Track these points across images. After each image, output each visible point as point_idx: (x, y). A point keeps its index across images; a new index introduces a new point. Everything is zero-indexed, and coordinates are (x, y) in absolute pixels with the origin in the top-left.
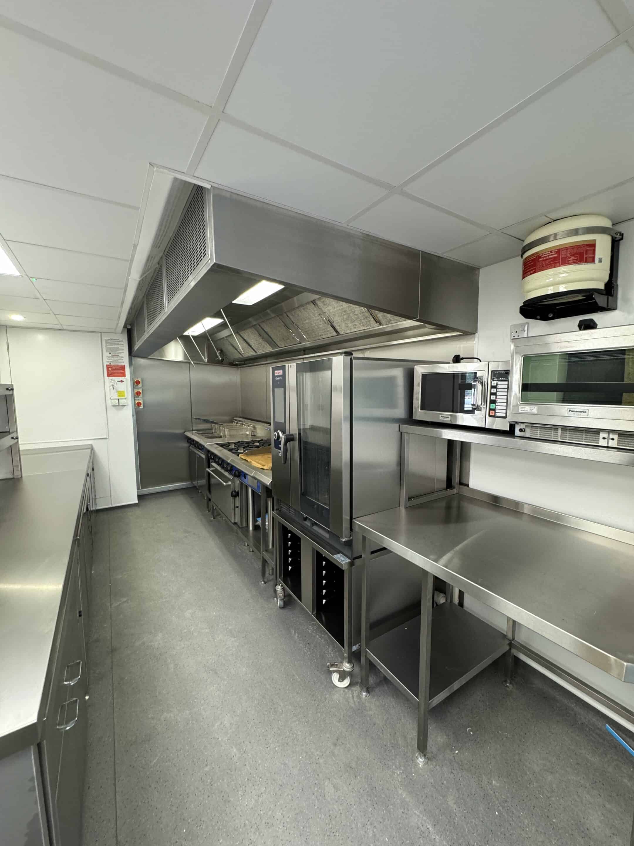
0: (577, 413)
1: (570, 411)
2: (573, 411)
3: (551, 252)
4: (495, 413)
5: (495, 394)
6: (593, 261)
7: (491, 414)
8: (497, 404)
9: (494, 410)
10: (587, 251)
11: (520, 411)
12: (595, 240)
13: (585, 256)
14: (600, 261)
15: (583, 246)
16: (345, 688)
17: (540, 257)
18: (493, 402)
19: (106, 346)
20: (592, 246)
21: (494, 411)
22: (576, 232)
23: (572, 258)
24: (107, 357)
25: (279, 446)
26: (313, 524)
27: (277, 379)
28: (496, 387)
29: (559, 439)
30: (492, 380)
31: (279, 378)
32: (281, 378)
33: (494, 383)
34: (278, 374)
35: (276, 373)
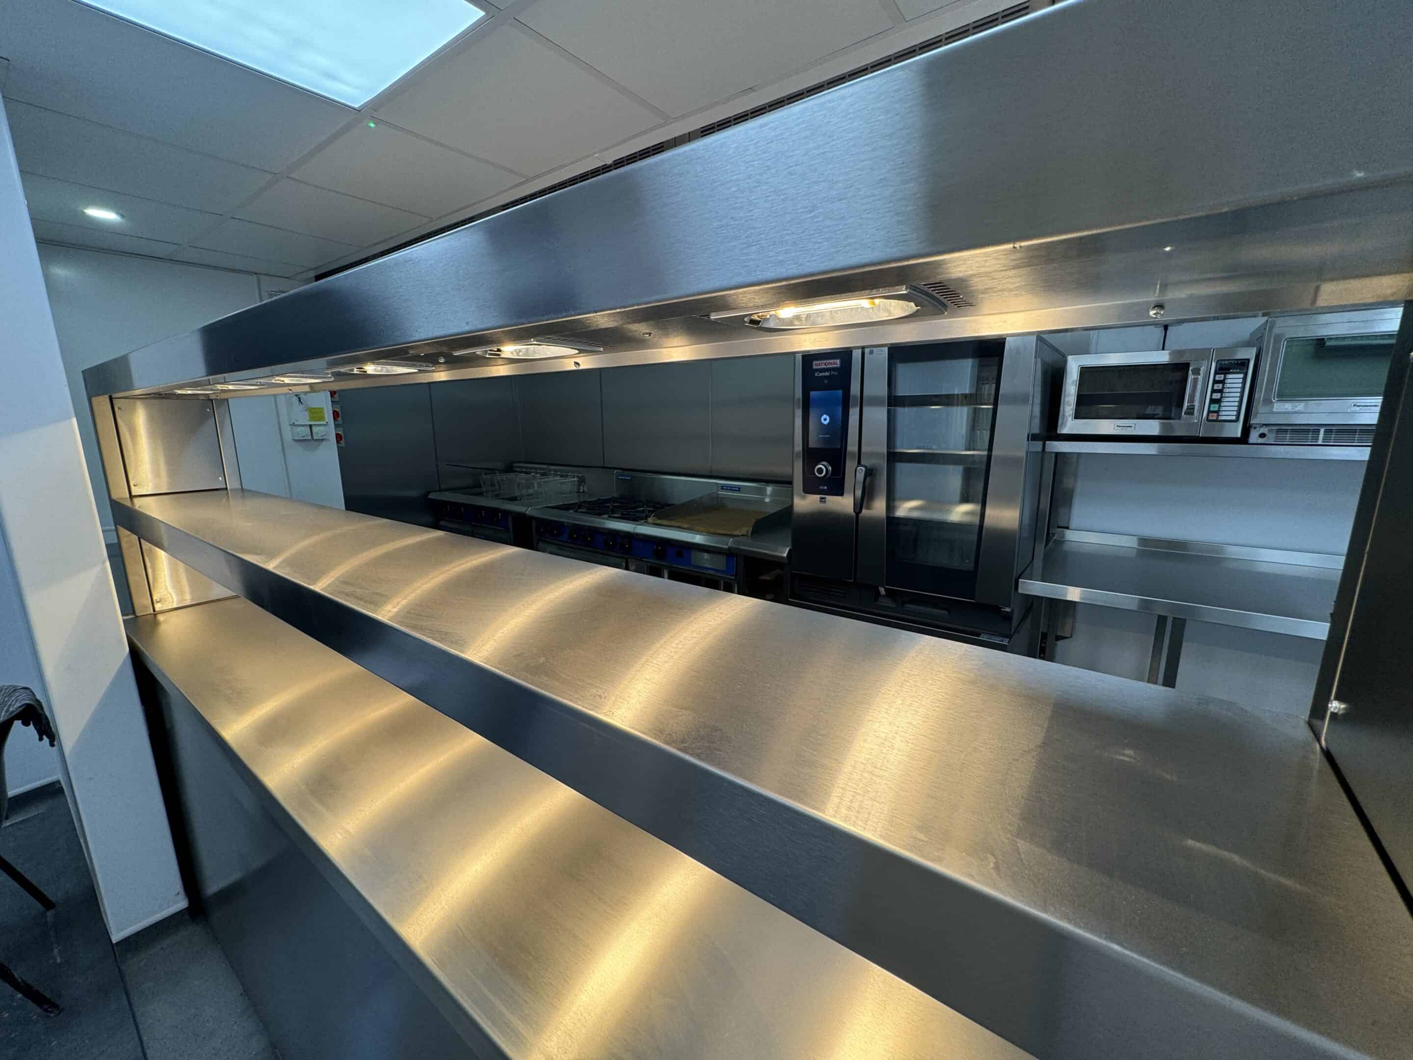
0: (1366, 408)
1: (1354, 405)
2: (1359, 406)
4: (1218, 415)
5: (1221, 391)
7: (1210, 418)
8: (1222, 405)
9: (1217, 412)
11: (1274, 410)
18: (1218, 401)
21: (1216, 414)
25: (821, 487)
26: (904, 603)
27: (821, 374)
28: (1223, 382)
29: (1320, 442)
30: (1216, 373)
31: (827, 374)
32: (836, 373)
33: (1220, 377)
34: (824, 366)
35: (817, 365)
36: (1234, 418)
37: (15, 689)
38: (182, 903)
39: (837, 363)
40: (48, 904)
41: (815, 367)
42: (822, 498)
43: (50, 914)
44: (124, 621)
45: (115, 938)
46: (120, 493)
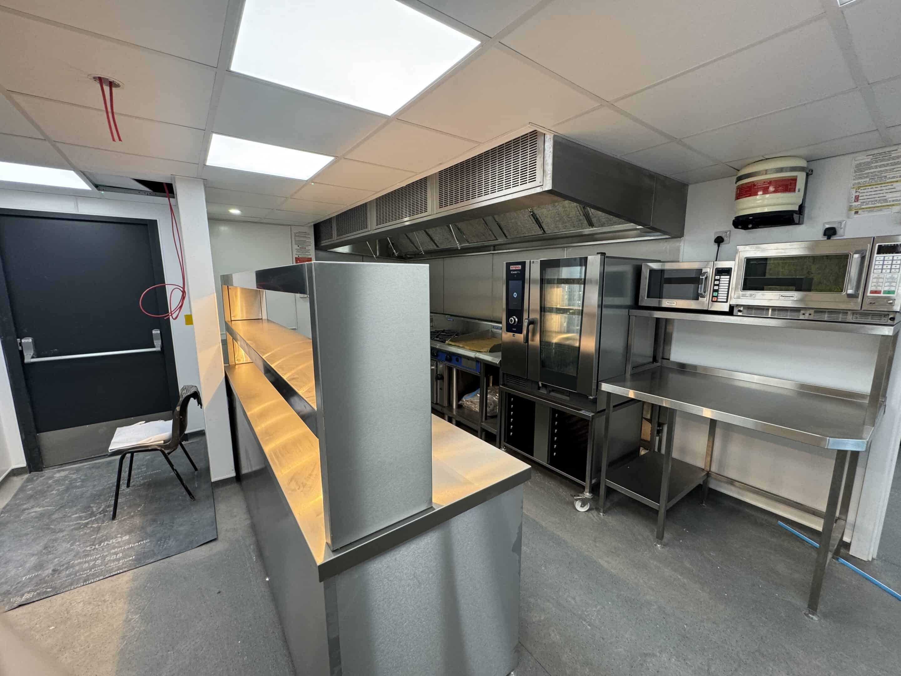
0: (789, 297)
1: (781, 296)
2: (784, 296)
3: (764, 182)
4: (717, 299)
5: (718, 285)
6: (794, 191)
8: (719, 293)
9: (717, 297)
10: (791, 183)
12: (797, 176)
13: (789, 187)
14: (799, 191)
15: (788, 180)
16: (586, 511)
17: (755, 185)
18: (717, 291)
19: (295, 238)
20: (794, 180)
22: (781, 170)
23: (780, 188)
24: (296, 249)
25: (513, 329)
26: (550, 392)
27: (514, 272)
28: (719, 280)
29: (770, 316)
30: (716, 275)
31: (516, 272)
32: (519, 272)
33: (718, 277)
34: (514, 269)
35: (512, 268)
36: (725, 300)
37: (193, 386)
38: (233, 474)
39: (519, 267)
40: (196, 469)
41: (511, 269)
42: (513, 335)
43: (196, 472)
44: (224, 366)
45: (213, 480)
46: (228, 319)
